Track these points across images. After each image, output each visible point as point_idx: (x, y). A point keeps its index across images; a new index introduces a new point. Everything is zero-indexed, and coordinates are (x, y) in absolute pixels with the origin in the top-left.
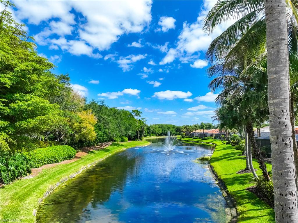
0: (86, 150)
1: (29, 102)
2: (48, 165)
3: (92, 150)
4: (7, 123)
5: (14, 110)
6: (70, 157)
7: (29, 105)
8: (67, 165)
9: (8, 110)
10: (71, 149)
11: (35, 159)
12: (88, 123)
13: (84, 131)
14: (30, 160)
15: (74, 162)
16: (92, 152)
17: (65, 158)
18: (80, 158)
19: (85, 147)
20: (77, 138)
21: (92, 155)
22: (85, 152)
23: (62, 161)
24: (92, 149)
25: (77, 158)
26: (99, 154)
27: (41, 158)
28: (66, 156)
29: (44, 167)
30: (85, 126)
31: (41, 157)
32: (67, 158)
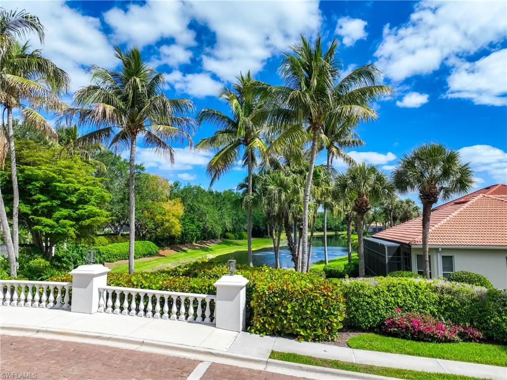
0: (177, 248)
1: (86, 210)
2: (123, 261)
3: (185, 249)
4: (74, 223)
5: (78, 214)
6: (150, 255)
7: (86, 212)
8: (144, 262)
9: (75, 215)
10: (152, 245)
11: (109, 254)
12: (172, 215)
13: (167, 225)
14: (103, 254)
15: (154, 260)
16: (185, 251)
17: (144, 256)
18: (164, 256)
19: (177, 244)
20: (159, 233)
21: (183, 254)
22: (175, 250)
23: (140, 258)
24: (186, 247)
25: (161, 256)
26: (192, 253)
27: (115, 253)
28: (146, 253)
29: (119, 262)
30: (168, 219)
31: (116, 251)
32: (146, 255)
